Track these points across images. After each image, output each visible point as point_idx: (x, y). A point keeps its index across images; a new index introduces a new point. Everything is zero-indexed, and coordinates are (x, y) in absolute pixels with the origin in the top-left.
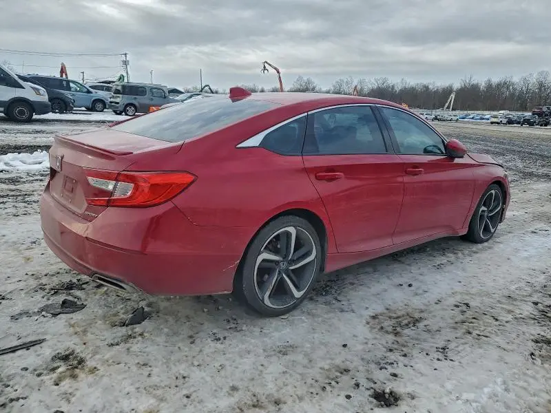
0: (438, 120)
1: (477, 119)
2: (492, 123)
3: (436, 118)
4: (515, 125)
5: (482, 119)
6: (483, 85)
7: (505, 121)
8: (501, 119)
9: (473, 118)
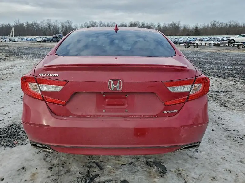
0: (12, 41)
1: (28, 40)
2: (38, 41)
3: (10, 41)
4: (47, 42)
5: (31, 40)
6: (25, 24)
7: (43, 40)
8: (41, 40)
9: (26, 40)
